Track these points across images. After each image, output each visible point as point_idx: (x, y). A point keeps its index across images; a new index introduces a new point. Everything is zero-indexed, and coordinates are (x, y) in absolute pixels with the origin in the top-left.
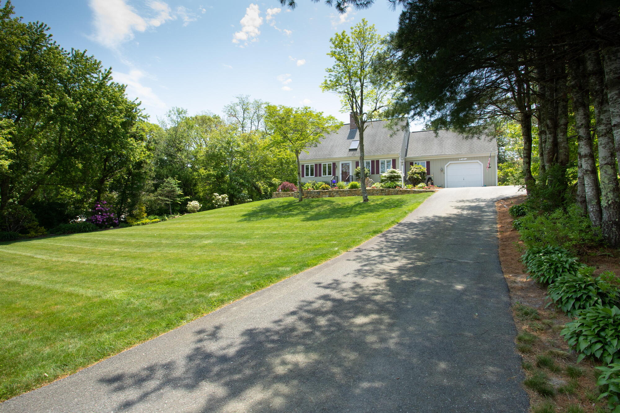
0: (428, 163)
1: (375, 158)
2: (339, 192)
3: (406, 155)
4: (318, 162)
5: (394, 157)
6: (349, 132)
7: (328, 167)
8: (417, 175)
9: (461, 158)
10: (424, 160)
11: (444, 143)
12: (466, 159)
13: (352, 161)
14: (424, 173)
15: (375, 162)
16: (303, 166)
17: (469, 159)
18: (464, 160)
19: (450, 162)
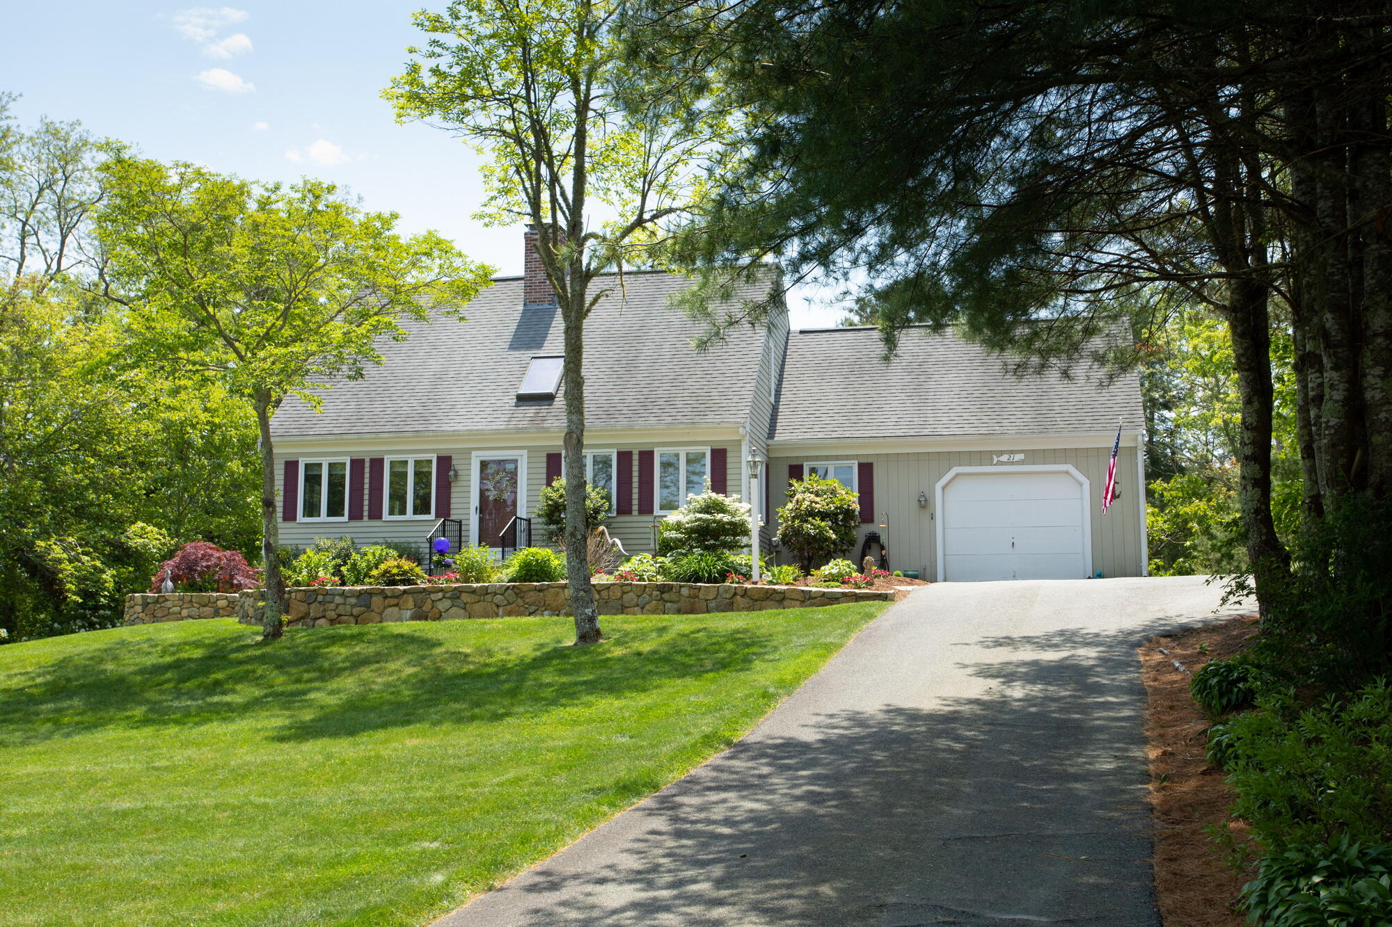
0: (866, 471)
1: (635, 441)
2: (465, 597)
3: (771, 433)
4: (366, 450)
5: (721, 437)
6: (517, 316)
7: (417, 474)
8: (817, 521)
9: (1001, 453)
10: (847, 457)
11: (932, 385)
12: (1021, 456)
13: (530, 449)
14: (848, 514)
15: (636, 458)
16: (291, 467)
17: (1034, 456)
18: (1013, 463)
19: (955, 470)
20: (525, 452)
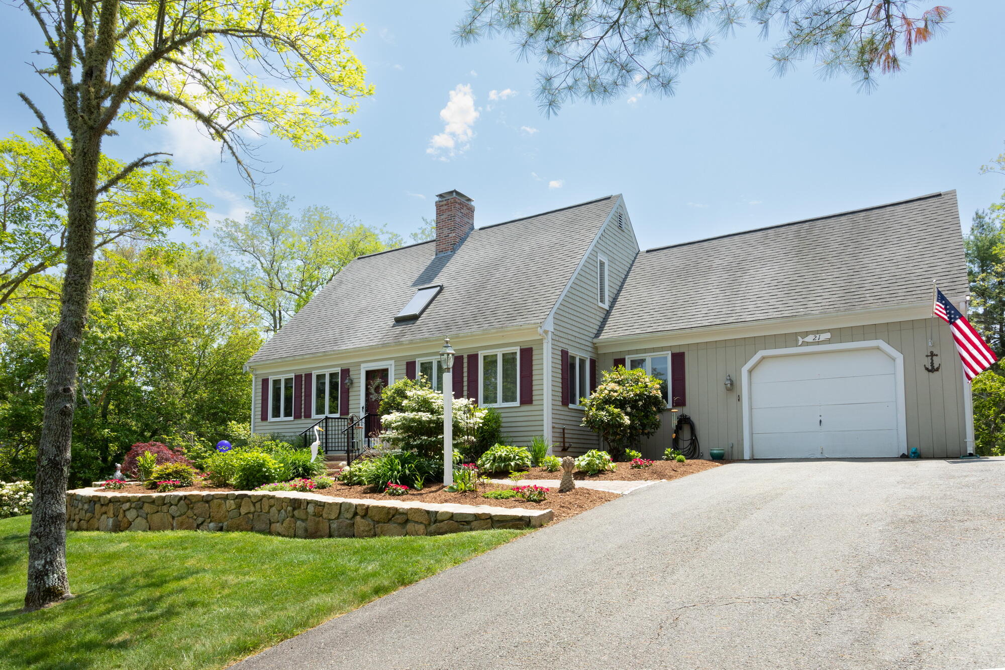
0: (678, 359)
1: (465, 347)
4: (302, 368)
5: (526, 338)
6: (428, 263)
7: (331, 382)
8: (612, 408)
9: (807, 334)
10: (662, 349)
12: (828, 335)
13: (397, 360)
14: (652, 401)
15: (465, 360)
17: (839, 335)
18: (818, 343)
19: (761, 353)
20: (392, 362)
